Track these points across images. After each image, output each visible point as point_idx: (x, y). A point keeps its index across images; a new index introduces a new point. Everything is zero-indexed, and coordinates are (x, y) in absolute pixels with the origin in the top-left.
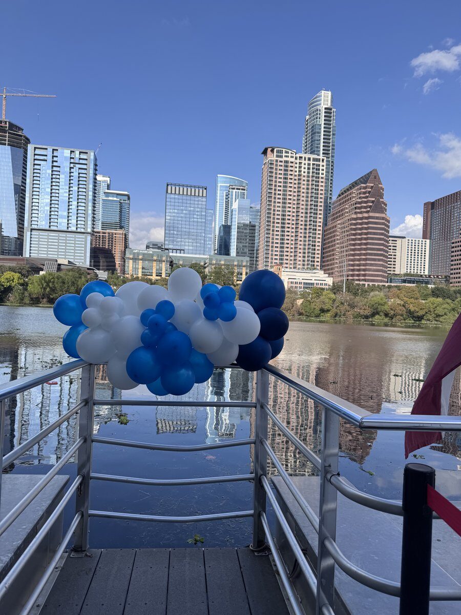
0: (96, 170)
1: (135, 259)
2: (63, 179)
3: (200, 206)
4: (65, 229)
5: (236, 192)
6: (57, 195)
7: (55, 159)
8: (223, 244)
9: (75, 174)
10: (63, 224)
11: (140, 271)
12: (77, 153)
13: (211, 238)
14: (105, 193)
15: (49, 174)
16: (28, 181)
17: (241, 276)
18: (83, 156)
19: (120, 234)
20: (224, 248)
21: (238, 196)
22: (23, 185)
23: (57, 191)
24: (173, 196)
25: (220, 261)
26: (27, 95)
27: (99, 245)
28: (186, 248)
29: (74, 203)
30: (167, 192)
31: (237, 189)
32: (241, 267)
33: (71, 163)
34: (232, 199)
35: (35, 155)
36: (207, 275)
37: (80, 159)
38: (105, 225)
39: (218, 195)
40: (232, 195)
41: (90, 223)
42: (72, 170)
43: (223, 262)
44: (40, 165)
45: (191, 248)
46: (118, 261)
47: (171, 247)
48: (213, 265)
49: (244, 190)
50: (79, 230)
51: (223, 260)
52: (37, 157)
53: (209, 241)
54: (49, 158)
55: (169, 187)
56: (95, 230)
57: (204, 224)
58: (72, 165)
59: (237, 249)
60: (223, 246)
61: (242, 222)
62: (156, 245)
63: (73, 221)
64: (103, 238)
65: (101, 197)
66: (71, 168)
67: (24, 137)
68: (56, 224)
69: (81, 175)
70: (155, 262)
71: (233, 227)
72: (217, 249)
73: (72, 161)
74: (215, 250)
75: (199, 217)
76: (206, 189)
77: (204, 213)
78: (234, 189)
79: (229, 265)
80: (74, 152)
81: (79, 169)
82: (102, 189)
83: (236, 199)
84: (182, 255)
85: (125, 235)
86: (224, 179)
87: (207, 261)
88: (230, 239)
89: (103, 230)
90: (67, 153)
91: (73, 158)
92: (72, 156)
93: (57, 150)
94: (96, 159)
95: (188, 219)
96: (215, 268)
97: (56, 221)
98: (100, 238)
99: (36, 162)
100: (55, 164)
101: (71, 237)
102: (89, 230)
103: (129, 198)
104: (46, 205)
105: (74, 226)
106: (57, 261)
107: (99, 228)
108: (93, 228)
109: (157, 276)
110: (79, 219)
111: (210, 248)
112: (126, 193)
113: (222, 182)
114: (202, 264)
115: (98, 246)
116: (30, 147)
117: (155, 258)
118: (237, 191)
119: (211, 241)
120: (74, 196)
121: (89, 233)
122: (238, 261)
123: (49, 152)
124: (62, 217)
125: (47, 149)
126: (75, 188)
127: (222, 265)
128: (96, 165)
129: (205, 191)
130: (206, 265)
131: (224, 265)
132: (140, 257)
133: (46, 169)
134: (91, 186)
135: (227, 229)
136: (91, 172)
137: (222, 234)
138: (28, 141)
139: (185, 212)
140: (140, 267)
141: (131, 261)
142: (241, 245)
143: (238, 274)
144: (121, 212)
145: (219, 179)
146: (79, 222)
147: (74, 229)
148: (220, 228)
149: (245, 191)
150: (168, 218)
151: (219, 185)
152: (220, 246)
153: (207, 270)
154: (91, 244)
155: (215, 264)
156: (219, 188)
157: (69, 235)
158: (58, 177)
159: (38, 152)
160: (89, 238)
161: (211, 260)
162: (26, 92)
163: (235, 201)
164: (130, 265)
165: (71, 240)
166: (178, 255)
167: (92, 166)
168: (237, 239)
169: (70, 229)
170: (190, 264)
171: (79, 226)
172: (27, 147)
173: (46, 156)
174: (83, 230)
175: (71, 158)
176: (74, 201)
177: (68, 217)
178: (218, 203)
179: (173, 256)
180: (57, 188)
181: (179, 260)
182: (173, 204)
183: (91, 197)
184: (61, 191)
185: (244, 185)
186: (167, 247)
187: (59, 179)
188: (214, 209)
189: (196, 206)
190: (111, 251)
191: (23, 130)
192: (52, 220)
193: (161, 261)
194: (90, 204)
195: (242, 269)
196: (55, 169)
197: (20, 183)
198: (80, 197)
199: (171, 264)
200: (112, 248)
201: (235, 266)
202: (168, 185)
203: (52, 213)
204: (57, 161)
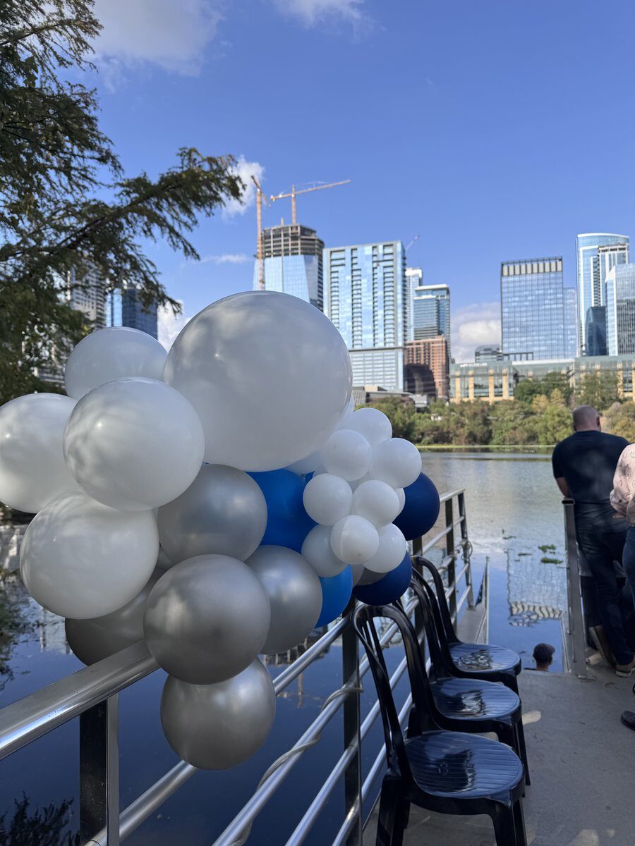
0: (404, 264)
1: (463, 377)
2: (365, 283)
3: (553, 286)
4: (371, 347)
5: (610, 255)
6: (359, 305)
7: (355, 261)
8: (594, 335)
9: (380, 275)
10: (368, 341)
11: (471, 392)
12: (381, 247)
13: (574, 329)
14: (416, 291)
15: (348, 281)
16: (326, 294)
17: (630, 385)
18: (388, 250)
19: (438, 342)
20: (597, 343)
21: (614, 260)
22: (320, 299)
23: (359, 301)
24: (511, 279)
25: (593, 364)
26: (319, 188)
27: (413, 361)
28: (536, 349)
29: (380, 313)
30: (502, 274)
31: (612, 250)
32: (629, 372)
33: (373, 262)
34: (604, 265)
35: (331, 260)
36: (573, 388)
37: (384, 255)
38: (419, 333)
39: (581, 264)
40: (604, 261)
41: (400, 334)
42: (375, 271)
43: (597, 367)
44: (337, 272)
45: (543, 348)
46: (438, 379)
47: (512, 350)
48: (583, 372)
49: (624, 249)
50: (387, 346)
51: (597, 363)
52: (334, 263)
53: (571, 334)
54: (348, 261)
55: (505, 268)
56: (408, 342)
57: (561, 312)
58: (375, 265)
59: (619, 341)
60: (594, 339)
61: (624, 299)
62: (490, 349)
63: (381, 336)
64: (417, 351)
65: (412, 296)
66: (374, 269)
67: (318, 240)
68: (360, 342)
69: (386, 275)
70: (492, 377)
71: (609, 309)
72: (586, 345)
73: (375, 259)
74: (582, 346)
75: (552, 302)
76: (560, 260)
77: (561, 296)
78: (606, 250)
79: (609, 371)
80: (376, 247)
81: (384, 267)
82: (413, 286)
83: (610, 265)
84: (530, 362)
85: (446, 342)
86: (589, 240)
87: (572, 367)
88: (605, 327)
89: (416, 339)
90: (368, 250)
91: (376, 255)
92: (375, 253)
93: (356, 249)
94: (403, 251)
95: (536, 308)
96: (586, 377)
97: (360, 338)
98: (413, 351)
99: (334, 269)
100: (355, 267)
101: (378, 356)
102: (400, 344)
103: (448, 292)
104: (348, 320)
105: (381, 341)
106: (364, 389)
107: (411, 339)
108: (405, 340)
109: (496, 396)
110: (387, 331)
111: (575, 345)
112: (444, 286)
113: (586, 243)
114: (564, 372)
115: (411, 362)
116: (326, 252)
117: (491, 372)
118: (612, 253)
119: (574, 334)
120: (380, 303)
121: (400, 348)
122: (624, 362)
123: (347, 254)
124: (367, 332)
125: (344, 250)
126: (380, 293)
127: (597, 371)
128: (404, 258)
129: (559, 263)
130: (570, 373)
131: (600, 370)
132: (471, 373)
133: (345, 276)
134: (399, 287)
135: (599, 313)
136: (399, 268)
137: (592, 321)
138: (321, 244)
139: (530, 298)
140: (471, 386)
141: (458, 380)
142: (626, 334)
143: (625, 381)
144: (438, 312)
145: (580, 241)
146: (387, 336)
147: (381, 345)
148: (588, 312)
149: (626, 252)
150: (506, 310)
151: (581, 249)
152: (590, 340)
153: (572, 381)
154: (404, 361)
155: (586, 371)
156: (581, 254)
157: (376, 353)
158: (359, 282)
159: (335, 256)
160: (400, 353)
161: (577, 364)
162: (317, 185)
163: (610, 269)
164: (457, 385)
165: (379, 360)
166: (525, 363)
167: (399, 261)
168: (619, 325)
169: (377, 346)
170: (545, 373)
171: (387, 340)
172: (322, 252)
173: (344, 259)
174: (392, 345)
175: (373, 256)
176: (380, 309)
177: (374, 331)
178: (582, 276)
179: (517, 366)
180: (359, 296)
181: (527, 370)
182: (511, 290)
183: (400, 301)
184: (364, 300)
185: (622, 242)
186: (506, 352)
187: (360, 285)
188: (577, 288)
189: (547, 287)
190: (428, 366)
191: (315, 232)
192: (355, 338)
193: (500, 375)
194: (400, 311)
195: (631, 374)
196: (355, 273)
197: (316, 297)
198: (387, 303)
199: (516, 376)
200: (429, 363)
201: (620, 370)
202: (503, 265)
203: (355, 329)
204: (356, 264)
